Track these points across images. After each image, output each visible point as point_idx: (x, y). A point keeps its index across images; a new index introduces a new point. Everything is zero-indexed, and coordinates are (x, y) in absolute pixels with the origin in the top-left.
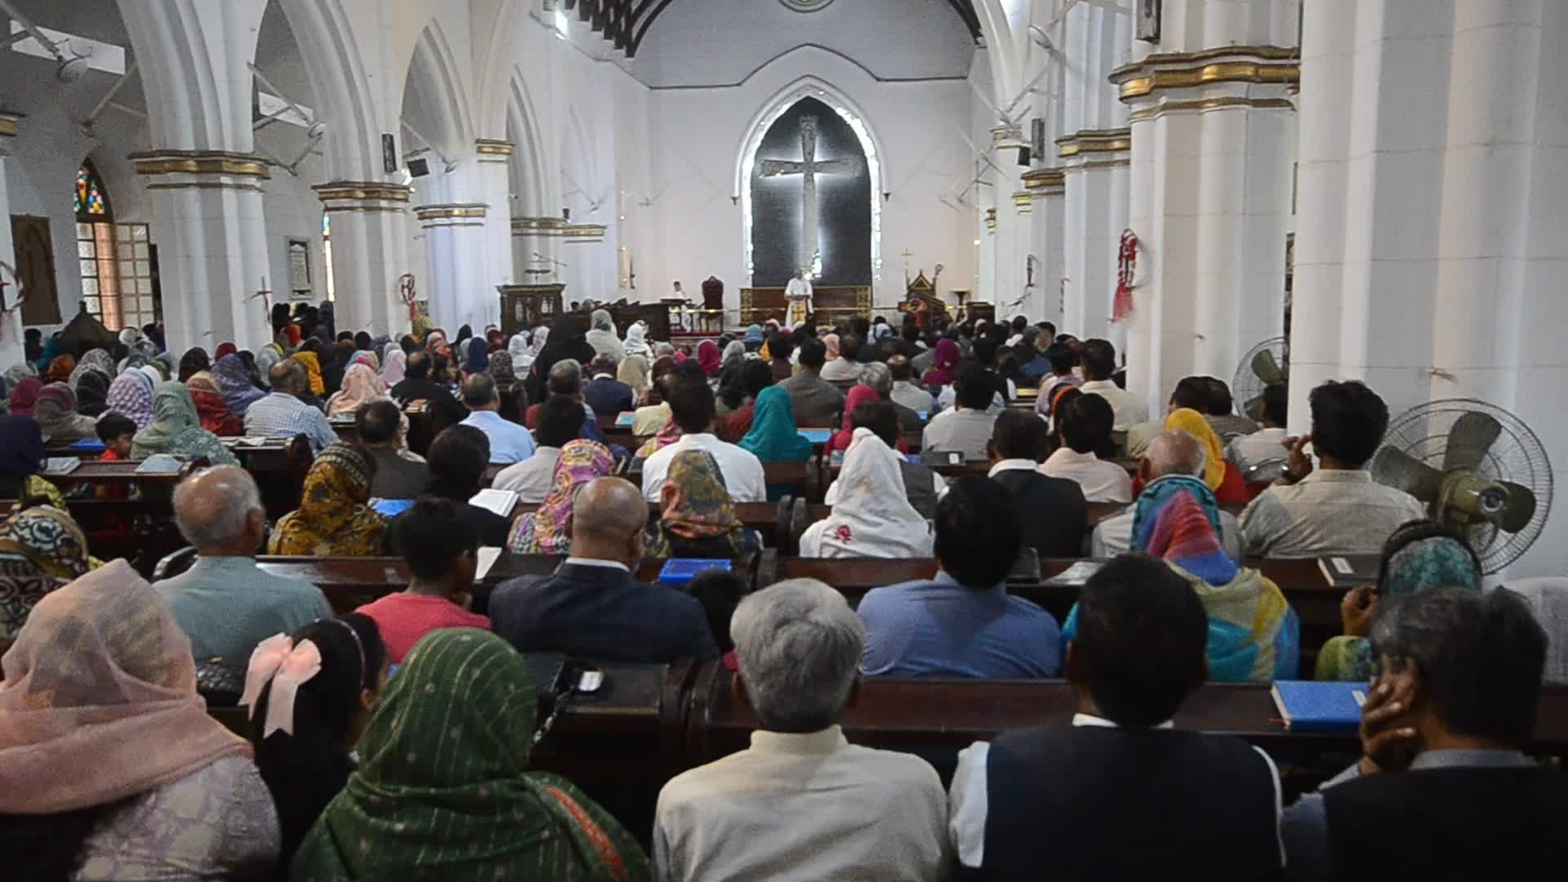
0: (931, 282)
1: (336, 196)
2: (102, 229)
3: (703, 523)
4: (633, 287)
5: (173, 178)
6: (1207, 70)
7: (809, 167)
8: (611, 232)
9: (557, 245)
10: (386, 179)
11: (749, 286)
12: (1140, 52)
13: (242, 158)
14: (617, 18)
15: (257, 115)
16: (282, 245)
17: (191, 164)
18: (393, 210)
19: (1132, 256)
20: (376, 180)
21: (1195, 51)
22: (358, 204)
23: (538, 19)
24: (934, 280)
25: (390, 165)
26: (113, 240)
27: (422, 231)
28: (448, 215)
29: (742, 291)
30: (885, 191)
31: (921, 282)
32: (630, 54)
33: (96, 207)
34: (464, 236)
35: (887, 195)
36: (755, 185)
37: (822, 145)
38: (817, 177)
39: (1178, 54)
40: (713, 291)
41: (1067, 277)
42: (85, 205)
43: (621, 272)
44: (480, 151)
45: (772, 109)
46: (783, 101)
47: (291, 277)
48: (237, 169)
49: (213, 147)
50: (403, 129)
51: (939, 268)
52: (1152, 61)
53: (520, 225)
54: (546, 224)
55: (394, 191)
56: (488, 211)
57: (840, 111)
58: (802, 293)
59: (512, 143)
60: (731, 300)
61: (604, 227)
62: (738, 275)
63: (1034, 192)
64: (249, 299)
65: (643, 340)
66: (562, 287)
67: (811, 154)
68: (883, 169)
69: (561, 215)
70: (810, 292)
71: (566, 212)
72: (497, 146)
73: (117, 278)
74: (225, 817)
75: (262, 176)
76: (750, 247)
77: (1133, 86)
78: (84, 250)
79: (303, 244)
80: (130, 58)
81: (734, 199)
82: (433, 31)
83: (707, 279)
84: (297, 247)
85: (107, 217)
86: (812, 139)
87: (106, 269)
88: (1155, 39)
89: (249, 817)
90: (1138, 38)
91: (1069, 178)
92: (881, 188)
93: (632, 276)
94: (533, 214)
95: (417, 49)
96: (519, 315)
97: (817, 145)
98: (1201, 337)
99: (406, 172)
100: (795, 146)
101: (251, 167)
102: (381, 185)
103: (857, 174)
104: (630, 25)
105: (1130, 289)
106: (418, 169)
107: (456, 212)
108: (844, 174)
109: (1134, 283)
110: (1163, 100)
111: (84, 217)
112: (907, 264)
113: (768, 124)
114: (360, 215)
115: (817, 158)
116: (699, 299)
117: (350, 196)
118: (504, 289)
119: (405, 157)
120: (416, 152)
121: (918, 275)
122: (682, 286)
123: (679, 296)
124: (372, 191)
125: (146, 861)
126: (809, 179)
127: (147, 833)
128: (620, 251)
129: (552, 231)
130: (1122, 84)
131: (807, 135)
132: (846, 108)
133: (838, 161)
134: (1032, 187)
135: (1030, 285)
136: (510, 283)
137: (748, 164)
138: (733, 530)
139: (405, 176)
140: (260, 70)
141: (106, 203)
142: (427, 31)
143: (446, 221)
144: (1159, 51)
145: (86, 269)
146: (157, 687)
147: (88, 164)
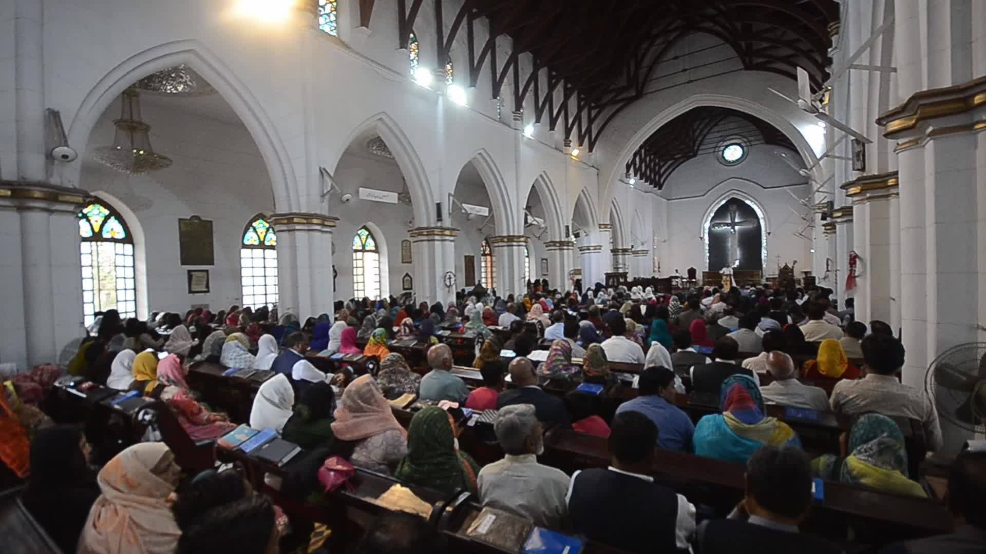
0: (791, 267)
1: (550, 246)
2: (489, 258)
3: (596, 372)
4: (659, 272)
5: (501, 244)
6: (890, 181)
7: (733, 224)
8: (650, 253)
9: (629, 257)
10: (566, 240)
11: (707, 270)
12: (854, 176)
13: (520, 237)
14: (655, 176)
15: (526, 222)
16: (540, 260)
17: (506, 240)
18: (568, 249)
19: (855, 263)
20: (563, 240)
21: (883, 172)
22: (557, 248)
23: (623, 182)
24: (793, 267)
25: (568, 235)
26: (491, 261)
27: (580, 255)
28: (589, 249)
29: (703, 272)
30: (768, 231)
31: (786, 267)
32: (660, 188)
33: (487, 252)
34: (594, 256)
35: (769, 233)
36: (710, 233)
37: (739, 215)
38: (737, 228)
39: (874, 175)
40: (692, 272)
41: (838, 268)
42: (484, 251)
43: (654, 266)
44: (600, 228)
45: (717, 204)
46: (724, 199)
47: (542, 270)
48: (518, 240)
49: (512, 234)
50: (573, 223)
51: (795, 262)
52: (859, 179)
53: (615, 251)
54: (625, 251)
55: (568, 243)
56: (602, 248)
57: (748, 202)
58: (728, 273)
59: (612, 225)
60: (699, 276)
61: (648, 251)
62: (702, 265)
63: (828, 231)
64: (519, 280)
65: (651, 293)
66: (627, 273)
67: (734, 219)
68: (767, 225)
69: (630, 247)
70: (732, 273)
71: (632, 247)
72: (606, 226)
73: (492, 272)
74: (387, 448)
75: (525, 242)
76: (708, 255)
77: (852, 190)
78: (483, 264)
79: (546, 260)
80: (490, 211)
81: (701, 238)
82: (585, 190)
83: (689, 268)
84: (544, 261)
85: (490, 255)
86: (735, 213)
87: (489, 269)
88: (863, 169)
89: (394, 449)
90: (854, 169)
91: (838, 226)
92: (766, 231)
93: (659, 268)
94: (620, 247)
95: (579, 196)
96: (610, 283)
97: (737, 215)
98: (894, 299)
99: (573, 237)
100: (727, 217)
101: (522, 239)
102: (565, 242)
103: (755, 225)
104: (660, 178)
105: (855, 277)
106: (577, 236)
107: (591, 248)
108: (748, 226)
109: (856, 274)
110: (868, 195)
111: (484, 255)
112: (779, 260)
113: (716, 209)
114: (558, 251)
115: (737, 220)
116: (686, 276)
117: (555, 246)
118: (607, 274)
119: (573, 232)
120: (576, 230)
121: (784, 265)
122: (679, 271)
123: (677, 275)
124: (562, 243)
125: (365, 456)
126: (733, 228)
127: (367, 448)
128: (654, 259)
129: (627, 253)
130: (847, 189)
131: (732, 213)
132: (752, 201)
133: (745, 221)
134: (828, 230)
135: (828, 271)
136: (609, 272)
137: (707, 225)
138: (608, 374)
139: (572, 238)
140: (528, 210)
141: (490, 251)
142: (583, 191)
143: (588, 251)
144: (865, 175)
145: (483, 270)
146: (374, 408)
147: (486, 239)
